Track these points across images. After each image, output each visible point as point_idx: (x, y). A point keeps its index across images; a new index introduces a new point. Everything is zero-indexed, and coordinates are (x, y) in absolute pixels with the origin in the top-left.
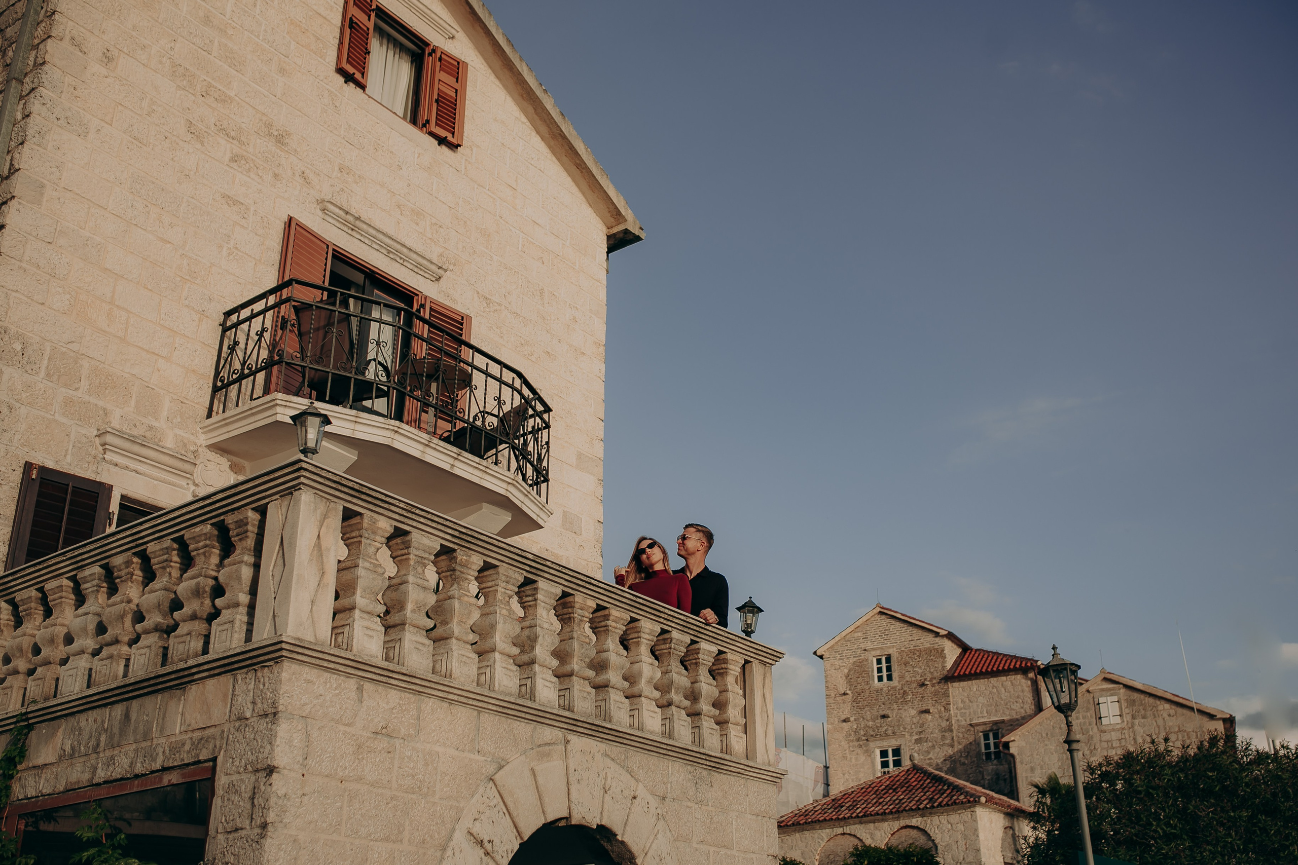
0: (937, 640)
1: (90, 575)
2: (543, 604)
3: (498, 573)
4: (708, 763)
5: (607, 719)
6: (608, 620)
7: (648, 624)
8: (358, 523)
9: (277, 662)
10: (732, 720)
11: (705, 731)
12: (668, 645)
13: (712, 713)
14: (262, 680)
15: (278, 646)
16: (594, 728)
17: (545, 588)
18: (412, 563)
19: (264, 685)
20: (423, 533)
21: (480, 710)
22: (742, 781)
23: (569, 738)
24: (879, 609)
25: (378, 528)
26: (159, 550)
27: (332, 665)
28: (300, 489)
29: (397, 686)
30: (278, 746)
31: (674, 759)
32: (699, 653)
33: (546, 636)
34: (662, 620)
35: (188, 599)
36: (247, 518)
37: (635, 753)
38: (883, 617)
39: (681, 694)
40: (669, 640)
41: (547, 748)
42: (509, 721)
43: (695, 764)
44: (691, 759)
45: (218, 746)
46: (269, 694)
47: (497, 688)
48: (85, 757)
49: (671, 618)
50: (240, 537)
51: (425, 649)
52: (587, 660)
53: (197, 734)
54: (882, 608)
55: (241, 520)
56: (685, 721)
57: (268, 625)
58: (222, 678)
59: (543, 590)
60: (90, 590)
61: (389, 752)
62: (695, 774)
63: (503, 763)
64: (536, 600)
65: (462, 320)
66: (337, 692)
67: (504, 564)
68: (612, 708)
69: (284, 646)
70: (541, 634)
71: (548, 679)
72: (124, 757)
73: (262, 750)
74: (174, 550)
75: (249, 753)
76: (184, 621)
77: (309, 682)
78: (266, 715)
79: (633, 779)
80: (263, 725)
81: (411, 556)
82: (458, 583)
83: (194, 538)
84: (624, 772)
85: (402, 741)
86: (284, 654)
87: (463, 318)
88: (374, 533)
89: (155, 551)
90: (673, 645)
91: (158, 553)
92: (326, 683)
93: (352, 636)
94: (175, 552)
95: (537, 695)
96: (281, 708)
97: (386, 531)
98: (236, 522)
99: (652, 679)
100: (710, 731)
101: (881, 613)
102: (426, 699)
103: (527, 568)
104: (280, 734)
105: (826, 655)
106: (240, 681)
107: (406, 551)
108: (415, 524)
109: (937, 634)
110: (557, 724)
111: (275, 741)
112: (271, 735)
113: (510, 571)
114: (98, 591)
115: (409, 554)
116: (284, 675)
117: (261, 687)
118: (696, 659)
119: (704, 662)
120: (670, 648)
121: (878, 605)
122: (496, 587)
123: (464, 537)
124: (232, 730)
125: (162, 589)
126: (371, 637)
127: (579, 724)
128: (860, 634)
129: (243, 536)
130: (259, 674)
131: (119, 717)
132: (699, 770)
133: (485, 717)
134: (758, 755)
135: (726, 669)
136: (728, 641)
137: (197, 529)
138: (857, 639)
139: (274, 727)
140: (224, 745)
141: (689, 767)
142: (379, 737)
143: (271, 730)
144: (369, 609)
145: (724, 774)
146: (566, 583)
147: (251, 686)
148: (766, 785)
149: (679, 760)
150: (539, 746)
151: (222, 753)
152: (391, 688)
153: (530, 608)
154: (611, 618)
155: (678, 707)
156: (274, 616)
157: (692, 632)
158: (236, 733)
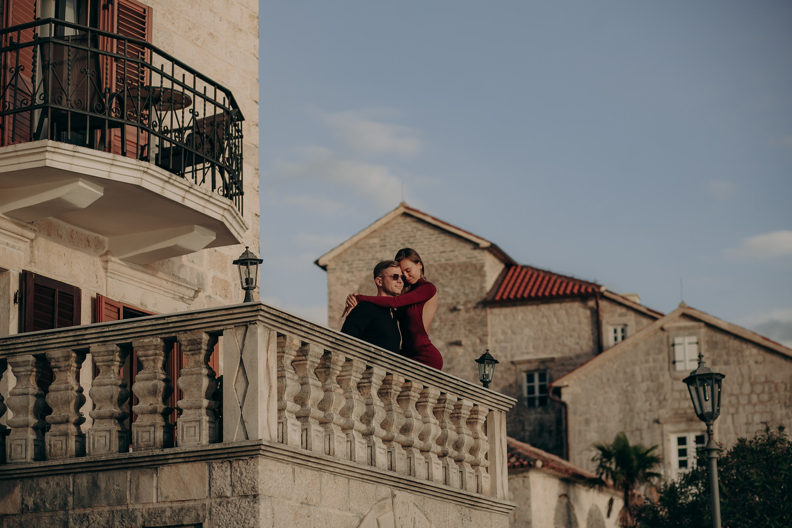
0: (477, 253)
1: (23, 362)
2: (375, 385)
3: (352, 366)
4: (470, 502)
5: (412, 473)
6: (410, 391)
7: (433, 390)
8: (281, 342)
9: (253, 458)
10: (482, 464)
11: (467, 476)
12: (442, 405)
13: (470, 460)
14: (238, 470)
15: (258, 447)
16: (409, 483)
17: (377, 373)
18: (308, 367)
19: (242, 474)
20: (315, 343)
21: (349, 478)
22: (488, 514)
23: (395, 493)
24: (402, 210)
25: (294, 345)
26: (104, 351)
27: (282, 457)
28: (256, 324)
29: (311, 466)
30: (261, 519)
31: (450, 501)
32: (460, 408)
33: (379, 413)
34: (442, 386)
35: (144, 396)
36: (201, 339)
37: (429, 500)
38: (408, 220)
39: (451, 446)
40: (443, 401)
41: (383, 502)
42: (364, 484)
43: (462, 504)
44: (460, 500)
45: (201, 515)
46: (247, 480)
47: (357, 459)
48: (51, 513)
49: (447, 384)
50: (193, 352)
51: (320, 435)
52: (400, 427)
53: (175, 505)
54: (408, 208)
55: (195, 340)
56: (455, 469)
57: (237, 427)
58: (197, 465)
59: (376, 374)
60: (23, 373)
61: (309, 516)
62: (461, 512)
63: (362, 517)
64: (370, 382)
65: (144, 12)
66: (284, 476)
67: (356, 358)
68: (416, 465)
69: (263, 447)
70: (377, 411)
71: (382, 447)
72: (98, 516)
73: (246, 521)
74: (117, 352)
75: (235, 523)
76: (143, 414)
77: (271, 470)
78: (246, 496)
79: (427, 520)
80: (244, 503)
81: (308, 362)
82: (331, 378)
83: (143, 347)
84: (422, 515)
85: (314, 507)
86: (261, 453)
87: (145, 10)
88: (291, 348)
89: (100, 352)
90: (446, 405)
91: (101, 354)
92: (278, 470)
93: (287, 432)
94: (118, 354)
95: (377, 461)
96: (260, 492)
97: (297, 346)
98: (189, 340)
99: (435, 436)
100: (470, 475)
101: (405, 215)
102: (324, 474)
103: (369, 359)
104: (262, 511)
105: (331, 265)
106: (216, 469)
107: (304, 358)
108: (312, 337)
109: (476, 246)
110: (389, 483)
111: (259, 516)
112: (255, 511)
113: (359, 363)
114: (30, 375)
115: (306, 360)
116: (260, 468)
117: (239, 474)
118: (458, 413)
119: (464, 416)
120: (444, 407)
121: (403, 205)
122: (350, 377)
123: (338, 342)
124: (214, 504)
125: (112, 385)
126: (295, 431)
127: (402, 481)
128: (376, 241)
129: (197, 352)
130: (235, 464)
131: (85, 484)
132: (464, 509)
133: (353, 483)
134: (498, 491)
135: (477, 419)
136: (481, 396)
137: (146, 340)
138: (372, 247)
139: (255, 505)
140: (208, 515)
141: (458, 507)
142: (304, 505)
143: (254, 508)
144: (292, 410)
145: (478, 510)
146: (389, 366)
147: (228, 473)
148: (502, 516)
149: (453, 502)
150: (379, 501)
151: (207, 520)
152: (307, 468)
153: (364, 389)
154: (413, 389)
155: (450, 457)
156: (243, 422)
157: (459, 392)
158: (218, 507)
